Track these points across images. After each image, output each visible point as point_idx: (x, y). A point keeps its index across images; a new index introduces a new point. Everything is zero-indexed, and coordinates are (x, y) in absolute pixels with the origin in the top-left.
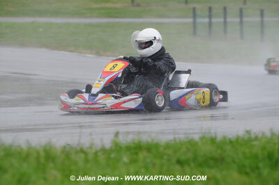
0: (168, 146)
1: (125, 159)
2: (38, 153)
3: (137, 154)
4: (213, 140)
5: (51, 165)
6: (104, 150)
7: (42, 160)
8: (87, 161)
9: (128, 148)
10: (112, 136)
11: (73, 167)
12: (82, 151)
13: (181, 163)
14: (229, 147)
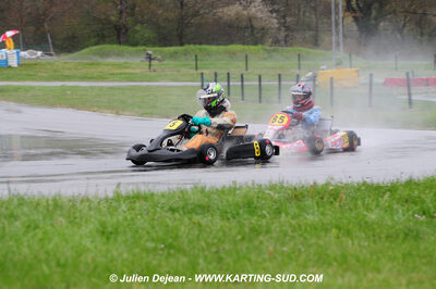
1: (124, 207)
2: (47, 201)
3: (135, 202)
4: (203, 190)
5: (59, 212)
6: (107, 199)
7: (51, 208)
8: (90, 209)
9: (128, 197)
10: (114, 187)
11: (77, 215)
12: (88, 200)
13: (172, 210)
14: (216, 197)
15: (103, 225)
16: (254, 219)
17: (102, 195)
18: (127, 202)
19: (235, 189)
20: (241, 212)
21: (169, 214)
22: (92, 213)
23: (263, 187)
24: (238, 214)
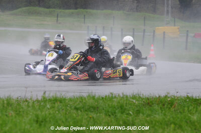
0: (70, 100)
1: (48, 106)
3: (54, 103)
4: (93, 97)
5: (10, 108)
6: (38, 101)
7: (5, 105)
8: (28, 106)
9: (50, 100)
11: (21, 110)
12: (26, 101)
13: (76, 109)
14: (101, 101)
15: (37, 116)
16: (124, 116)
17: (34, 98)
18: (50, 103)
19: (112, 98)
20: (117, 111)
21: (75, 111)
22: (30, 109)
23: (129, 96)
24: (115, 113)
